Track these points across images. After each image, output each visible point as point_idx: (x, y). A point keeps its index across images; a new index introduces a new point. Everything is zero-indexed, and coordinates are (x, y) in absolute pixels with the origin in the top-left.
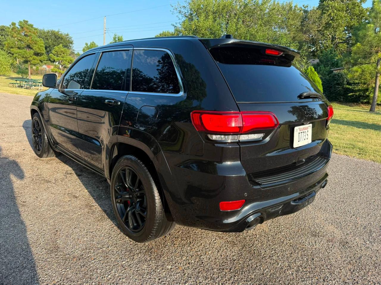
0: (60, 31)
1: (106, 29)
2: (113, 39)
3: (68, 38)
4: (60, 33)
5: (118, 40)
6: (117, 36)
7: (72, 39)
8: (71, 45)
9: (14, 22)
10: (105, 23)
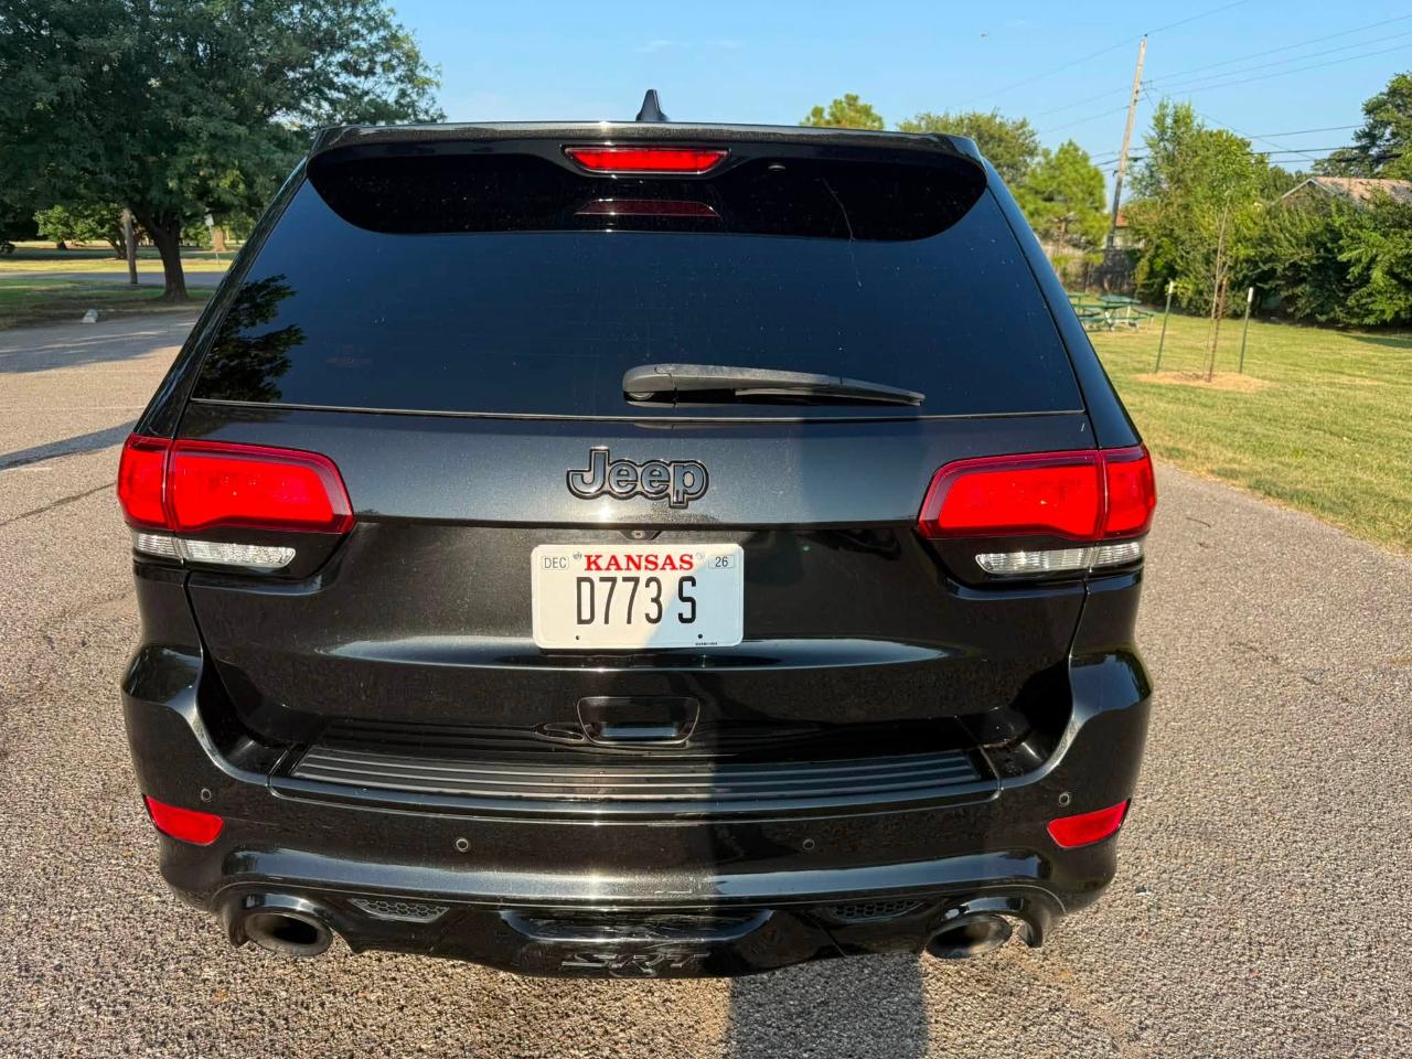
0: (1001, 112)
1: (1141, 83)
2: (1152, 123)
3: (1020, 135)
4: (998, 120)
5: (1176, 121)
6: (1171, 106)
7: (1036, 137)
8: (1028, 160)
9: (820, 106)
10: (1141, 63)
